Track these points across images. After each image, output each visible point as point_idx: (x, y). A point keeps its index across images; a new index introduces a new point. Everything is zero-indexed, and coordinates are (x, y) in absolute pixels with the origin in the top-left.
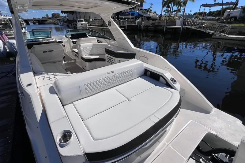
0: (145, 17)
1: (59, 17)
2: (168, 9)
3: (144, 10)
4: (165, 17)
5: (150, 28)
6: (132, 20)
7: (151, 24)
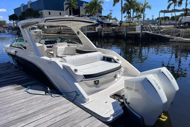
0: (105, 24)
1: (4, 25)
2: (128, 15)
3: (104, 17)
4: (126, 23)
5: (111, 35)
6: (91, 27)
7: (112, 30)
